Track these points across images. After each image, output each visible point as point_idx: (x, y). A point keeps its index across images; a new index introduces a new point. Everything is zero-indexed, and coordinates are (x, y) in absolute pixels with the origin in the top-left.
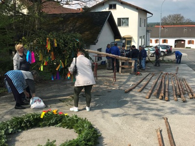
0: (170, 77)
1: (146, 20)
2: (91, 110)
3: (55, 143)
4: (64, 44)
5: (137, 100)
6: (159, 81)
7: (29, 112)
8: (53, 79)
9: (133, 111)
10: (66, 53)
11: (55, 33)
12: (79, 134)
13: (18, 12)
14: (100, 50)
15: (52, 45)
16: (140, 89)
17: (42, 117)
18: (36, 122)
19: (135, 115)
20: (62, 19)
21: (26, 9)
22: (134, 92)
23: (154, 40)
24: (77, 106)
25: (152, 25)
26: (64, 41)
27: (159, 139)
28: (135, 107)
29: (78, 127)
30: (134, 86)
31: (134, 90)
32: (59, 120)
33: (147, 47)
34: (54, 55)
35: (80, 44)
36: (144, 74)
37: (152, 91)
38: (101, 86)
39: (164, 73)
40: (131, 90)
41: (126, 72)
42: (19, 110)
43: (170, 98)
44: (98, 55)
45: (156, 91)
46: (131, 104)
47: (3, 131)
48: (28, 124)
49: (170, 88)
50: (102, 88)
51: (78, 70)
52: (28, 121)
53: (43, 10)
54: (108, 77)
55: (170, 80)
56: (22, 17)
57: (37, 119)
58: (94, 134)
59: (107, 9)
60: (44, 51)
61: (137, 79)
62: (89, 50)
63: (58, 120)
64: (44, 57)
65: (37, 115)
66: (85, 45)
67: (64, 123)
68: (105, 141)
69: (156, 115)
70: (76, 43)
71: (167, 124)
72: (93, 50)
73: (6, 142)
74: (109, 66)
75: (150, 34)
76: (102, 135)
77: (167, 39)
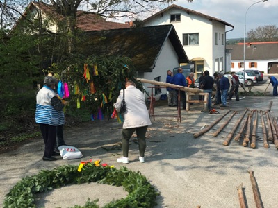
0: (259, 115)
1: (224, 36)
2: (146, 161)
3: (97, 204)
4: (107, 72)
5: (210, 148)
6: (243, 121)
7: (61, 165)
8: (93, 120)
9: (205, 162)
10: (110, 84)
11: (95, 57)
12: (130, 192)
13: (45, 30)
14: (158, 79)
15: (92, 73)
16: (216, 133)
17: (79, 170)
18: (71, 177)
19: (208, 167)
20: (105, 38)
21: (55, 26)
22: (207, 136)
23: (236, 63)
24: (127, 156)
25: (234, 42)
26: (108, 67)
27: (240, 199)
28: (208, 157)
29: (128, 183)
30: (207, 128)
31: (207, 134)
32: (103, 175)
33: (226, 73)
34: (95, 87)
35: (129, 71)
36: (222, 112)
37: (234, 135)
38: (160, 129)
39: (251, 109)
40: (202, 134)
41: (196, 109)
42: (48, 162)
43: (259, 144)
44: (156, 85)
45: (239, 135)
46: (203, 154)
47: (29, 189)
48: (61, 180)
49: (259, 130)
50: (161, 132)
51: (127, 107)
52: (61, 176)
53: (79, 26)
54: (170, 116)
55: (259, 120)
56: (49, 36)
57: (72, 173)
58: (150, 191)
59: (167, 22)
60: (82, 81)
61: (211, 119)
62: (142, 79)
63: (101, 173)
64: (81, 89)
65: (73, 168)
66: (137, 72)
67: (109, 178)
68: (166, 202)
69: (237, 168)
70: (123, 70)
71: (253, 179)
72: (148, 79)
73: (33, 203)
74: (172, 102)
75: (230, 55)
76: (162, 194)
77: (255, 62)
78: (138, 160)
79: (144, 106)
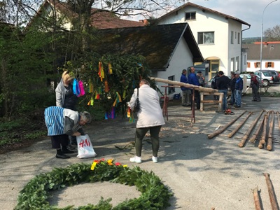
0: (276, 117)
1: (240, 34)
2: (159, 161)
3: (110, 203)
4: (122, 71)
5: (225, 149)
6: (259, 122)
7: (75, 163)
8: (106, 118)
9: (220, 163)
10: (124, 83)
11: (110, 56)
12: (143, 192)
13: (59, 27)
14: (172, 78)
15: (106, 71)
16: (231, 134)
17: (92, 169)
18: (84, 176)
19: (223, 169)
20: (119, 36)
21: (70, 24)
22: (222, 137)
23: (252, 63)
24: (140, 155)
25: (250, 41)
26: (122, 65)
27: (256, 202)
28: (222, 158)
29: (141, 183)
30: (222, 129)
31: (221, 135)
32: (115, 174)
33: (242, 73)
34: (109, 85)
35: (144, 70)
36: (237, 113)
37: (249, 136)
38: (173, 129)
39: (267, 111)
40: (217, 135)
41: (211, 109)
42: (61, 160)
43: (275, 146)
44: (169, 85)
45: (254, 137)
46: (217, 155)
47: (42, 186)
48: (74, 177)
49: (275, 132)
50: (174, 132)
51: (141, 106)
52: (74, 174)
53: (93, 24)
54: (183, 116)
55: (276, 121)
56: (64, 34)
57: (85, 171)
58: (163, 192)
59: (182, 20)
60: (96, 80)
61: (226, 119)
62: (156, 79)
63: (114, 173)
64: (95, 87)
65: (86, 166)
66: (151, 71)
67: (122, 177)
68: (179, 203)
69: (253, 170)
70: (137, 69)
71: (269, 182)
72: (162, 78)
73: (46, 200)
74: (186, 101)
75: (246, 54)
76: (175, 195)
77: (272, 61)
78: (151, 160)
79: (158, 105)
